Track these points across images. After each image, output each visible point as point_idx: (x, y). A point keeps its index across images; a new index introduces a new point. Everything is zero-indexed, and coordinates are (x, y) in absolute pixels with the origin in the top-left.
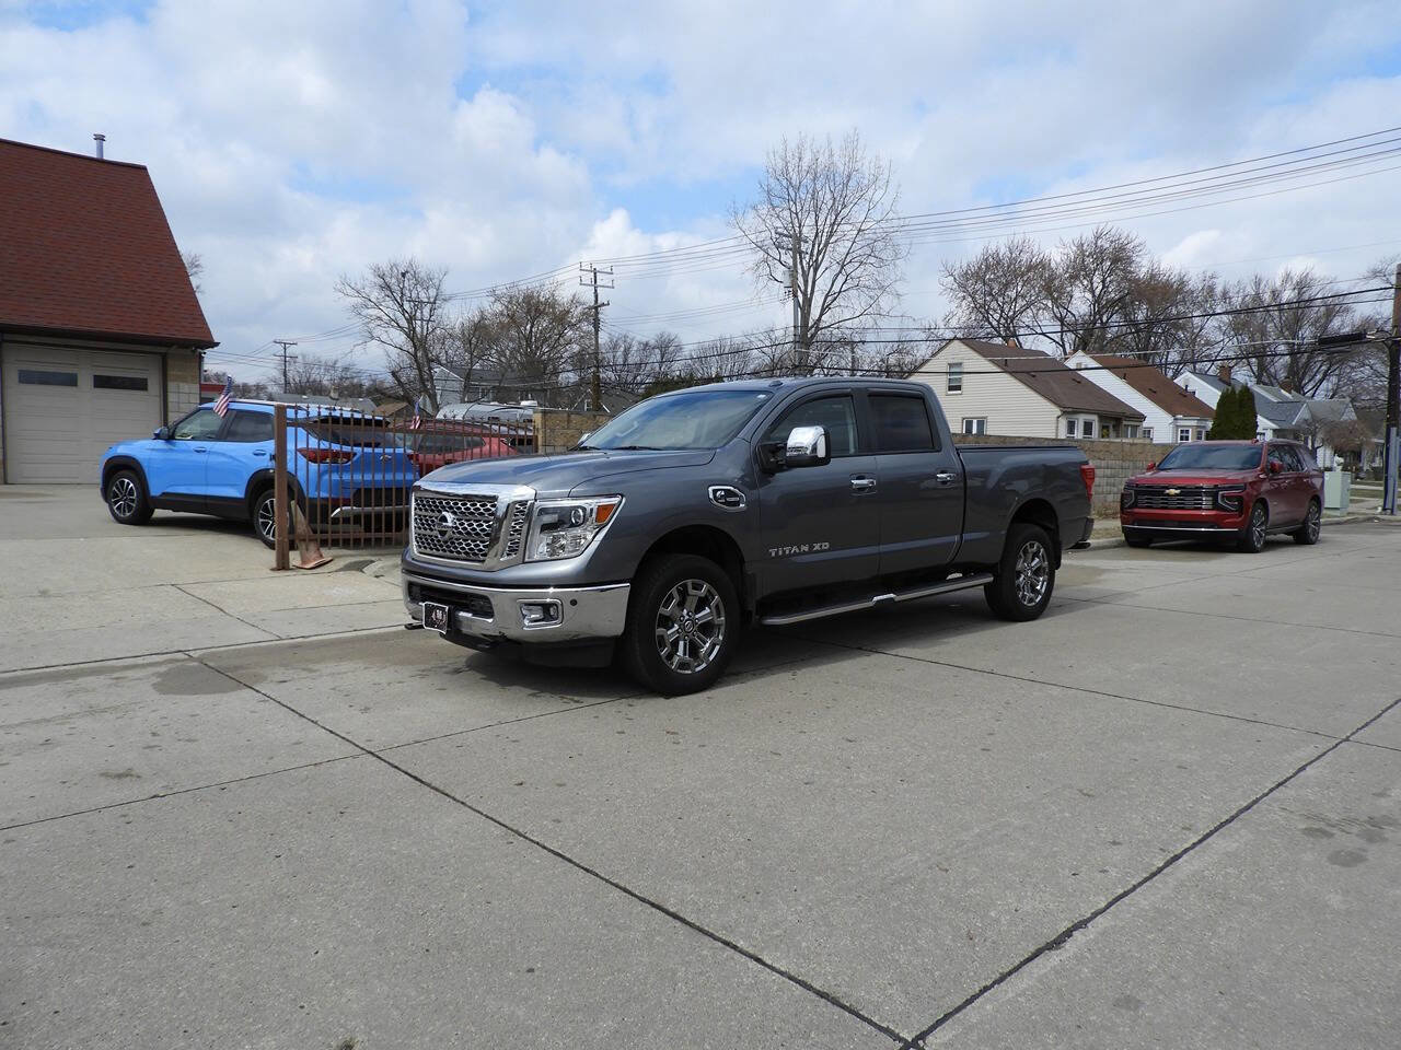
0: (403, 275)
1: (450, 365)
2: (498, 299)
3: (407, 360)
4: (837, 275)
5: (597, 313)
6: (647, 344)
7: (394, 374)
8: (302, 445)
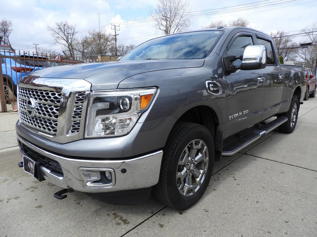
0: (64, 25)
1: (79, 51)
2: (90, 34)
3: (67, 49)
4: (176, 29)
5: (116, 37)
6: (128, 47)
7: (63, 52)
8: (13, 66)
